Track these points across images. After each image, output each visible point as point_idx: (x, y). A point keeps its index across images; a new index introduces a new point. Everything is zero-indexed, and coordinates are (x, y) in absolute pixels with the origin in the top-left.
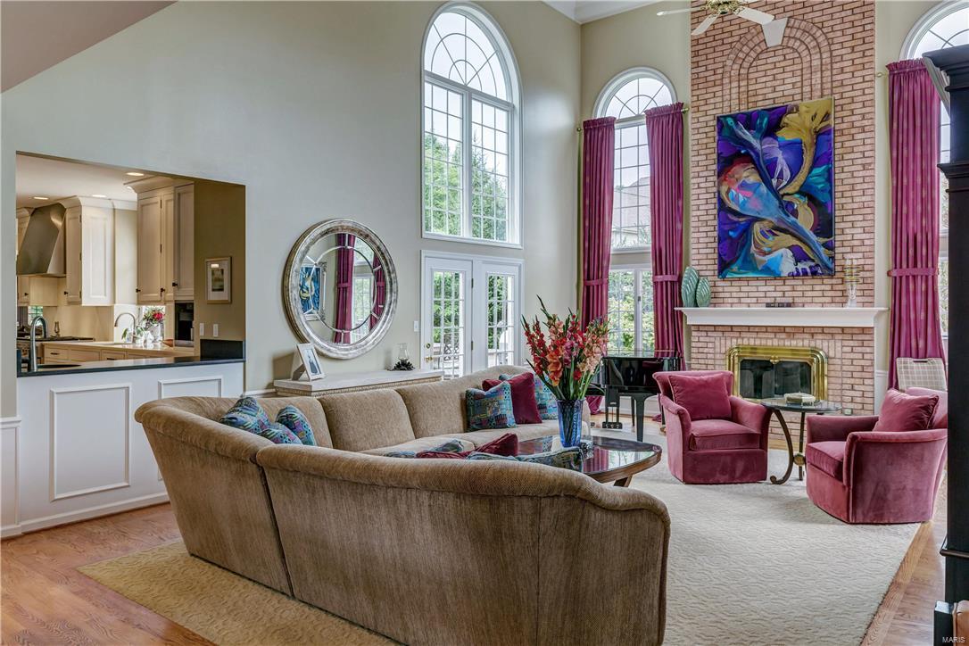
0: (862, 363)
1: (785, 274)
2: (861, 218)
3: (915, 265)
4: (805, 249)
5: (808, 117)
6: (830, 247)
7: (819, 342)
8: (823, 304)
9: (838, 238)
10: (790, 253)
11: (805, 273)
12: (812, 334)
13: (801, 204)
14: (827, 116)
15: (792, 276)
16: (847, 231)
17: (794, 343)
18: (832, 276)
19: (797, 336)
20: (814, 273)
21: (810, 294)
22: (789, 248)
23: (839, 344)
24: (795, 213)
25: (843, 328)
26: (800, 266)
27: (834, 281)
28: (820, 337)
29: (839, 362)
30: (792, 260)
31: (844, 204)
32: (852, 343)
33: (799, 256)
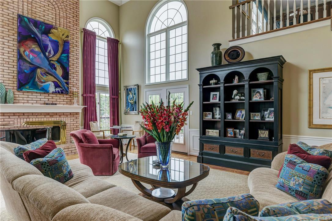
0: (77, 124)
1: (51, 92)
2: (76, 75)
3: (91, 94)
4: (59, 83)
5: (61, 34)
6: (67, 83)
7: (62, 118)
8: (64, 104)
9: (70, 81)
10: (53, 84)
11: (59, 92)
12: (60, 116)
13: (58, 66)
14: (67, 37)
15: (53, 93)
16: (72, 80)
17: (53, 119)
18: (67, 94)
19: (54, 116)
20: (62, 93)
21: (59, 100)
22: (52, 82)
23: (69, 119)
24: (55, 69)
25: (70, 113)
26: (57, 89)
27: (67, 96)
28: (63, 116)
29: (69, 125)
30: (54, 87)
31: (71, 70)
32: (73, 118)
33: (57, 86)
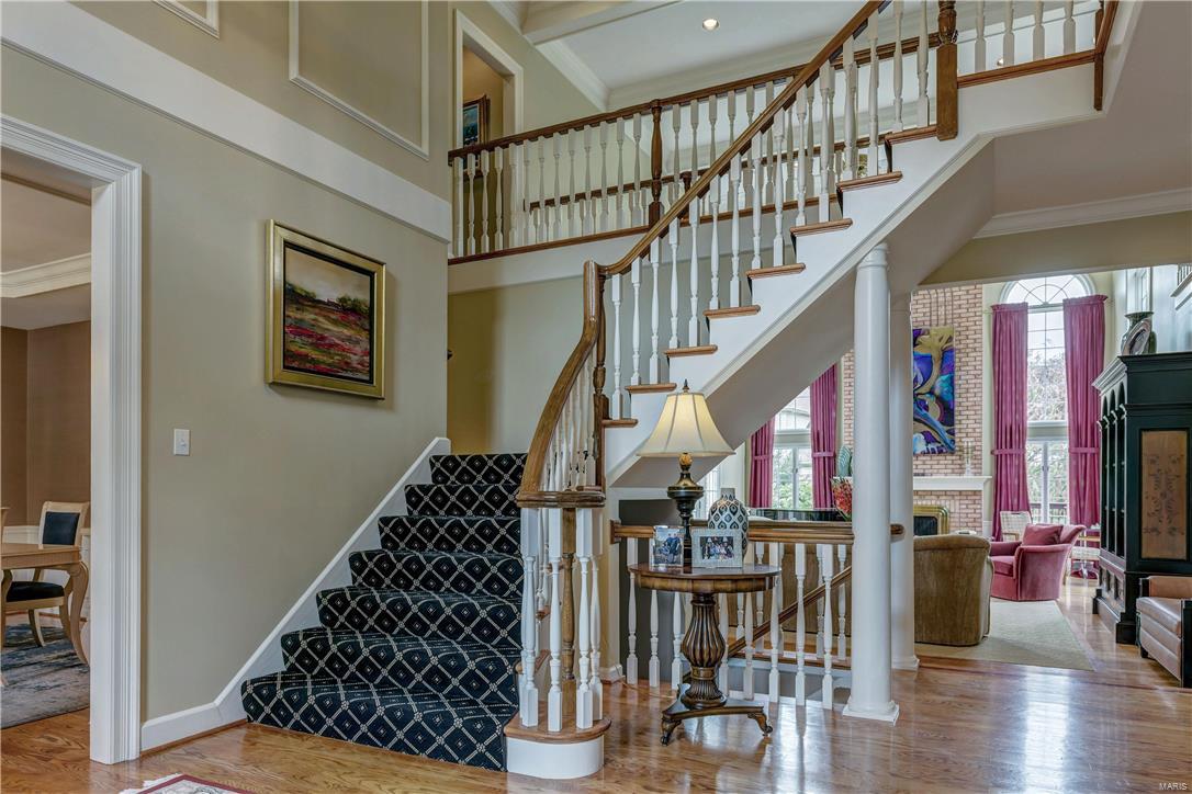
0: (975, 516)
1: (918, 452)
2: (973, 412)
3: (1011, 447)
4: (933, 433)
5: (937, 341)
6: (952, 433)
7: (943, 502)
8: (946, 474)
9: (957, 426)
10: (923, 437)
11: (934, 452)
12: (938, 496)
13: (930, 401)
14: (950, 339)
15: (924, 453)
16: (963, 421)
17: (924, 502)
18: (952, 454)
19: (927, 497)
20: (940, 452)
21: (937, 467)
22: (922, 433)
23: (957, 503)
24: (926, 408)
25: (960, 491)
26: (930, 446)
27: (954, 458)
28: (944, 497)
29: (957, 515)
30: (924, 443)
31: (961, 403)
32: (966, 502)
33: (929, 439)
